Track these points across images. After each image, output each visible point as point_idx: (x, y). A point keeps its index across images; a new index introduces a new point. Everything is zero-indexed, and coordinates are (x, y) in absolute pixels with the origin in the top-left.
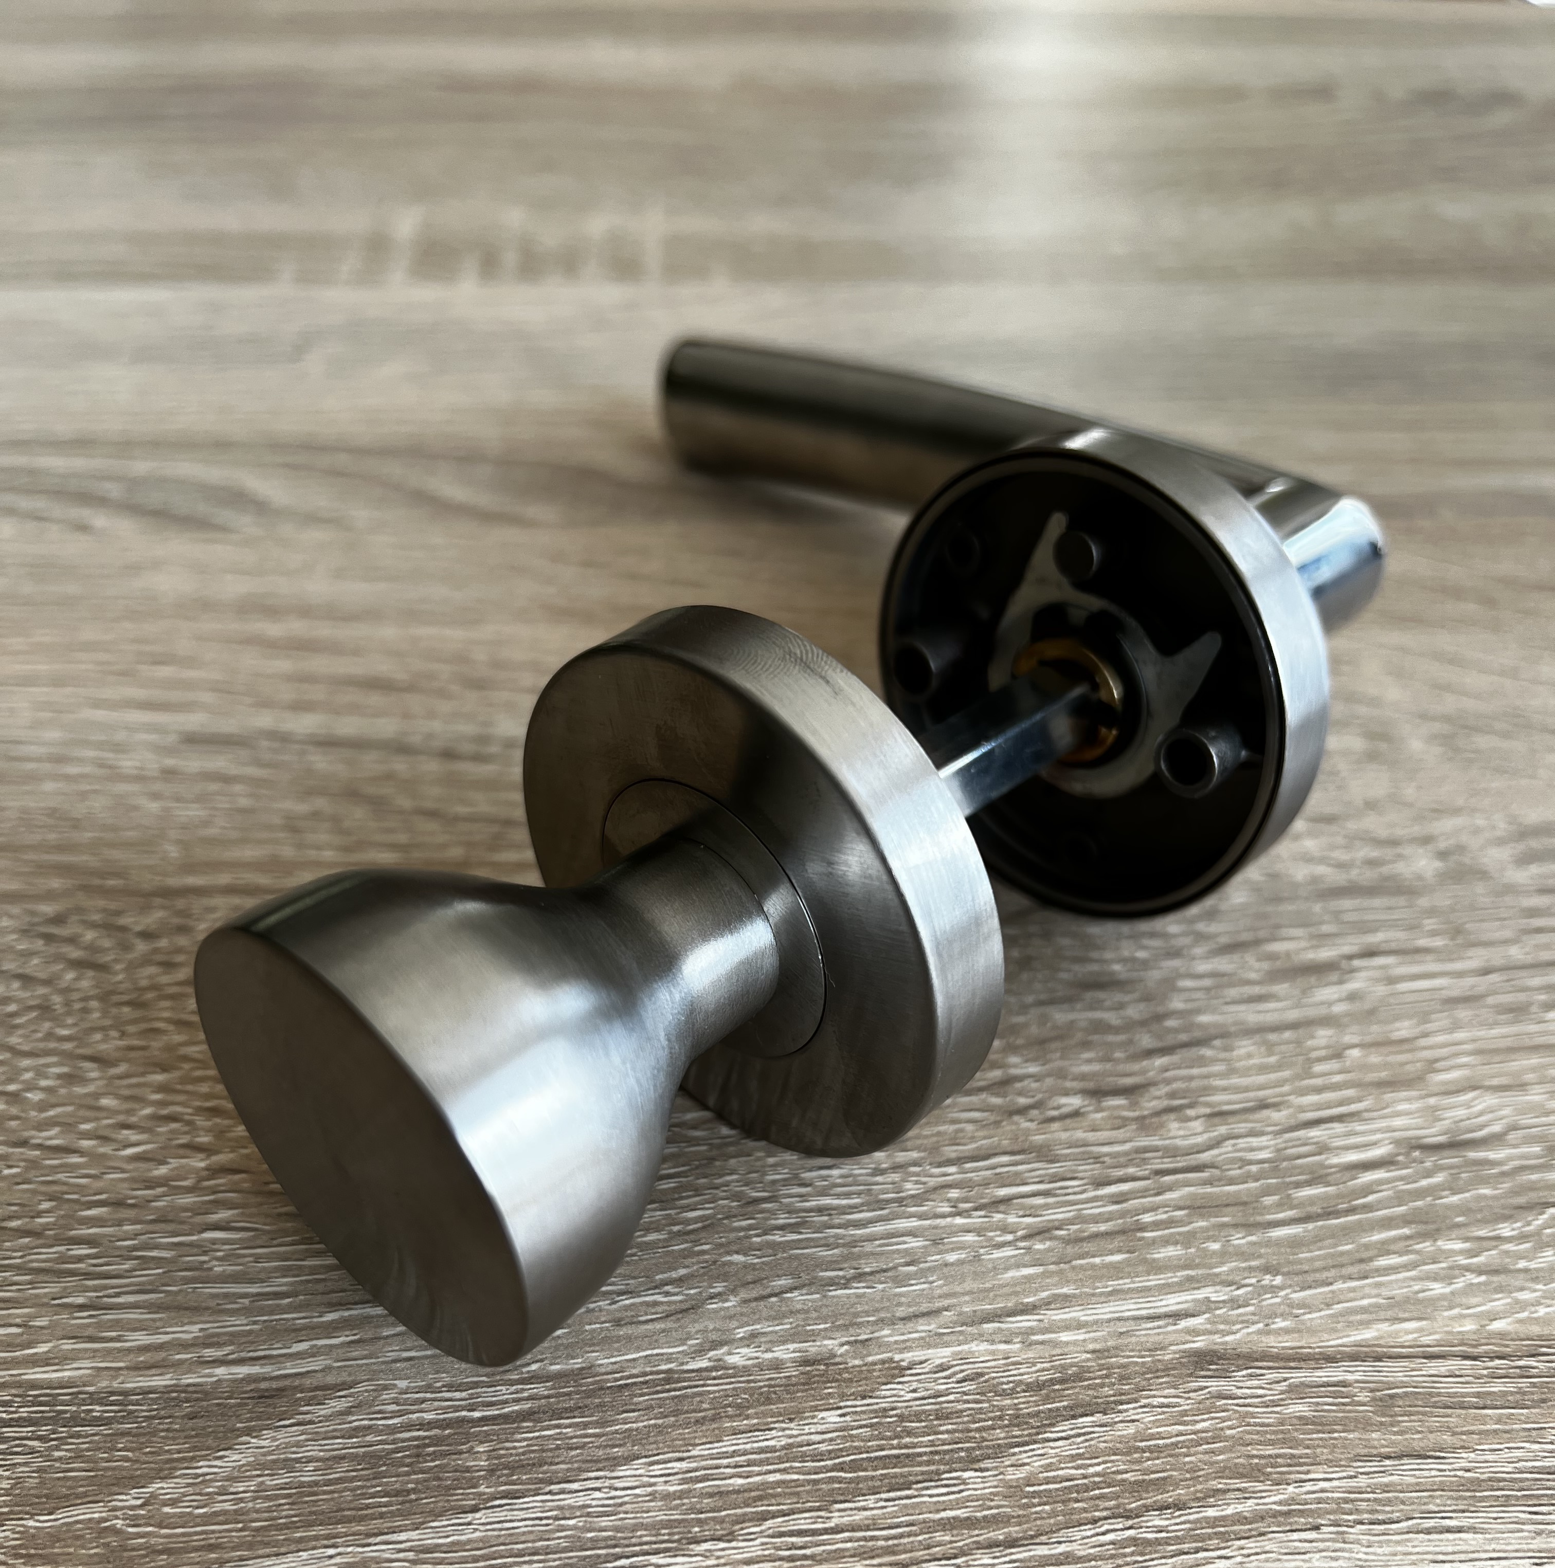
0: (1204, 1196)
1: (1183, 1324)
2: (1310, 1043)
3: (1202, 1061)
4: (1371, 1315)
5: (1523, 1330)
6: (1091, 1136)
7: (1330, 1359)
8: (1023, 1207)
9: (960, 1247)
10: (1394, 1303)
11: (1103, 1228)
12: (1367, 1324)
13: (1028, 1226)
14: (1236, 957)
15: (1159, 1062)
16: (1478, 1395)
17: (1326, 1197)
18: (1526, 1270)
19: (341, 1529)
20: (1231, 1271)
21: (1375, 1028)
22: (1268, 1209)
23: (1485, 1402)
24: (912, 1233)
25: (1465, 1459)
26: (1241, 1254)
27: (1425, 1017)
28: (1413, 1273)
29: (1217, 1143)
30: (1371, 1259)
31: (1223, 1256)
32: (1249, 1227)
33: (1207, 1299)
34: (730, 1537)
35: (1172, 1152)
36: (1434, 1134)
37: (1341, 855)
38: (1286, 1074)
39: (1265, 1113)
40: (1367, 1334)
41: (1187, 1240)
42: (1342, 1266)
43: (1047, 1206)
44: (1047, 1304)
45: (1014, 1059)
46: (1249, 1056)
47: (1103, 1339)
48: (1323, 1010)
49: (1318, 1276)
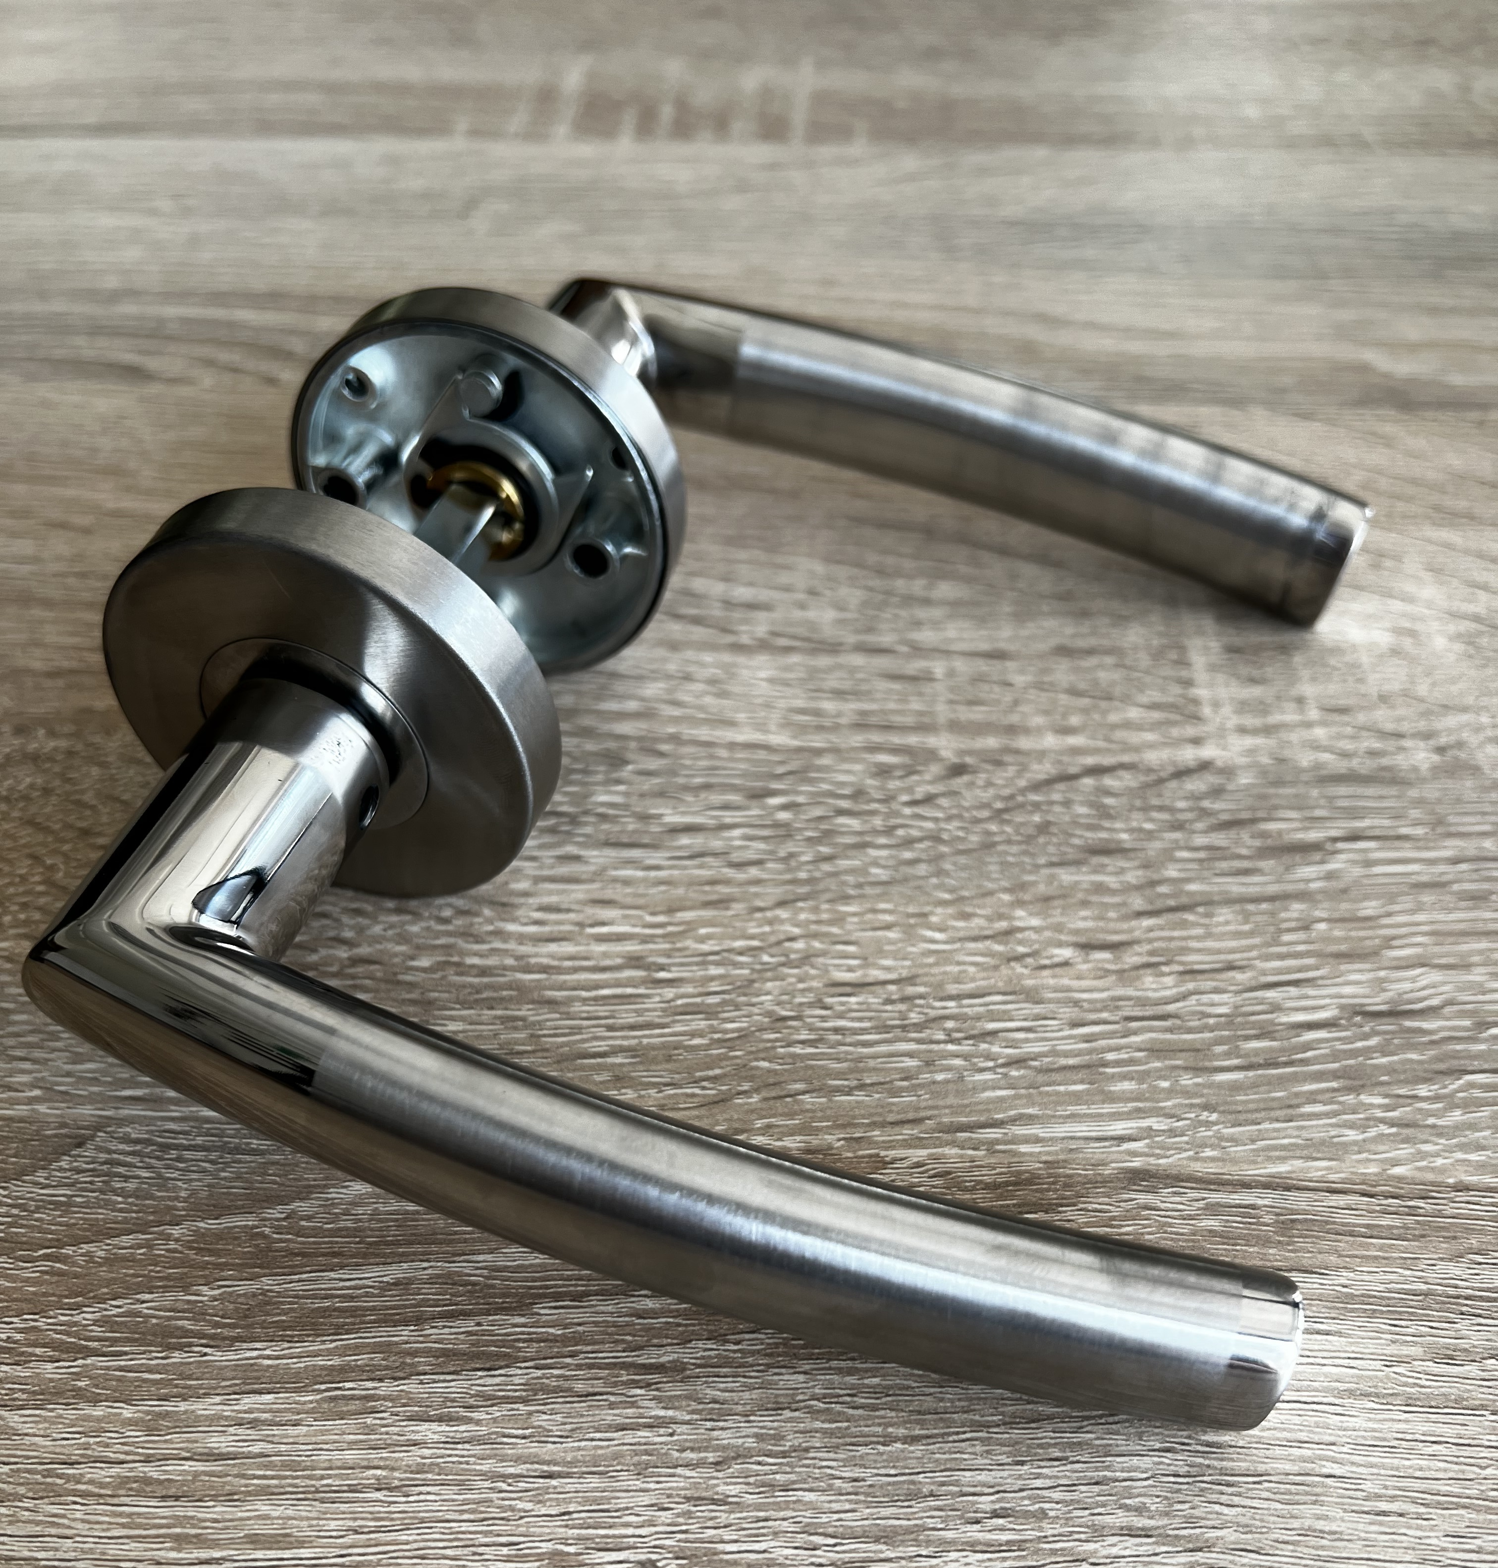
0: (1162, 1042)
1: (1126, 1146)
2: (1283, 915)
3: (1184, 925)
4: (1289, 1152)
5: (1419, 1175)
6: (1075, 984)
7: (1246, 1185)
8: (1006, 1040)
9: (948, 1069)
10: (1310, 1144)
11: (1071, 1061)
12: (1283, 1159)
13: (1008, 1056)
14: (1233, 833)
15: (1147, 922)
16: (1367, 1226)
17: (1271, 1050)
18: (1434, 1126)
19: (434, 1248)
20: (1175, 1106)
21: (1344, 906)
22: (1217, 1057)
23: (1373, 1232)
24: (910, 1055)
25: (1345, 1277)
26: (1186, 1093)
27: (1392, 898)
28: (1334, 1120)
29: (1184, 997)
30: (1298, 1106)
31: (1170, 1093)
32: (1197, 1070)
33: (1151, 1128)
35: (1142, 1002)
36: (1378, 1003)
37: (1347, 745)
38: (1257, 941)
39: (1231, 974)
40: (1282, 1168)
41: (1142, 1077)
42: (1272, 1109)
43: (1027, 1040)
44: (1013, 1121)
45: (1020, 913)
46: (1227, 923)
47: (1056, 1153)
48: (1302, 886)
49: (1249, 1116)
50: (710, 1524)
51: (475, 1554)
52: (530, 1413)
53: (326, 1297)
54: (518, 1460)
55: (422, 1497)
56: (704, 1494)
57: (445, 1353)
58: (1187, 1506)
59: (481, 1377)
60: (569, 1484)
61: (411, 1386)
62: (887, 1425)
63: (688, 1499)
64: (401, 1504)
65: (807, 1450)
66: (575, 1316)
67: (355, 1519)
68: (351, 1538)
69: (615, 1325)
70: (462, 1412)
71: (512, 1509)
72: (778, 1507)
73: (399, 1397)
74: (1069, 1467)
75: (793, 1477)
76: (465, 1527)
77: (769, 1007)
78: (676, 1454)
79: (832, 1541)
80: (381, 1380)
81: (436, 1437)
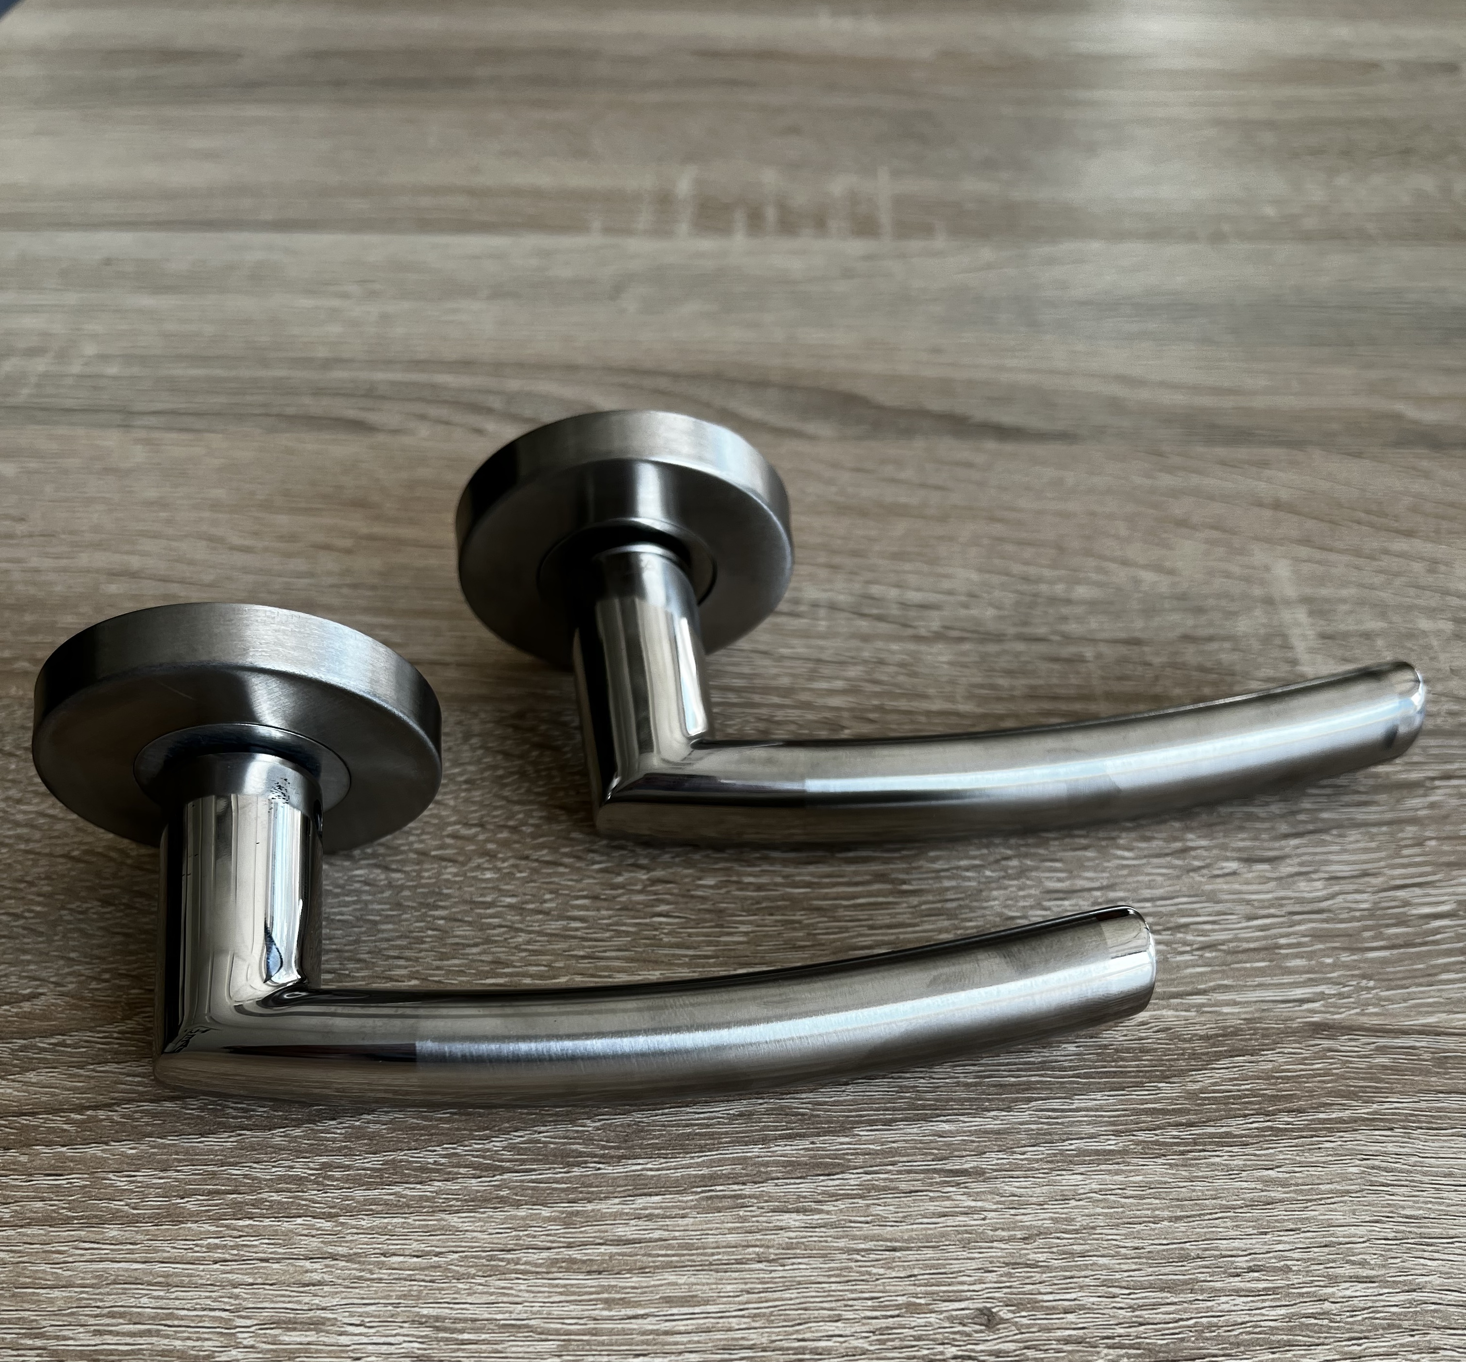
0: (1321, 929)
1: (1306, 1006)
2: (1400, 835)
3: (1323, 843)
4: (1434, 1008)
6: (1245, 888)
7: (1405, 1032)
8: (1196, 930)
10: (1450, 1001)
11: (1252, 945)
12: (1431, 1013)
13: (1200, 942)
15: (1294, 842)
17: (1408, 934)
20: (1339, 977)
21: (1448, 828)
22: (1365, 940)
26: (1346, 966)
29: (1333, 896)
30: (1436, 975)
31: (1335, 966)
32: (1352, 950)
33: (1323, 993)
34: (1009, 1109)
35: (1301, 901)
38: (1383, 854)
39: (1367, 879)
40: (1431, 1019)
41: (1310, 955)
42: (1416, 977)
43: (1214, 931)
44: (1214, 989)
45: (1190, 836)
46: (1357, 841)
47: (1251, 1012)
48: (1411, 814)
49: (1399, 983)
50: (1027, 1281)
51: (846, 1306)
52: (868, 1206)
53: (687, 1126)
54: (866, 1238)
55: (795, 1267)
56: (1018, 1261)
57: (790, 1163)
58: (1399, 1260)
59: (823, 1181)
60: (911, 1255)
61: (769, 1188)
62: (1154, 1210)
63: (1007, 1264)
64: (779, 1272)
65: (1094, 1228)
66: (888, 1135)
67: (746, 1283)
68: (745, 1297)
69: (921, 1142)
70: (814, 1206)
71: (869, 1273)
72: (1079, 1268)
73: (761, 1196)
74: (1302, 1235)
75: (1087, 1247)
76: (834, 1287)
77: (999, 909)
78: (991, 1233)
79: (1127, 1291)
80: (744, 1184)
81: (797, 1224)
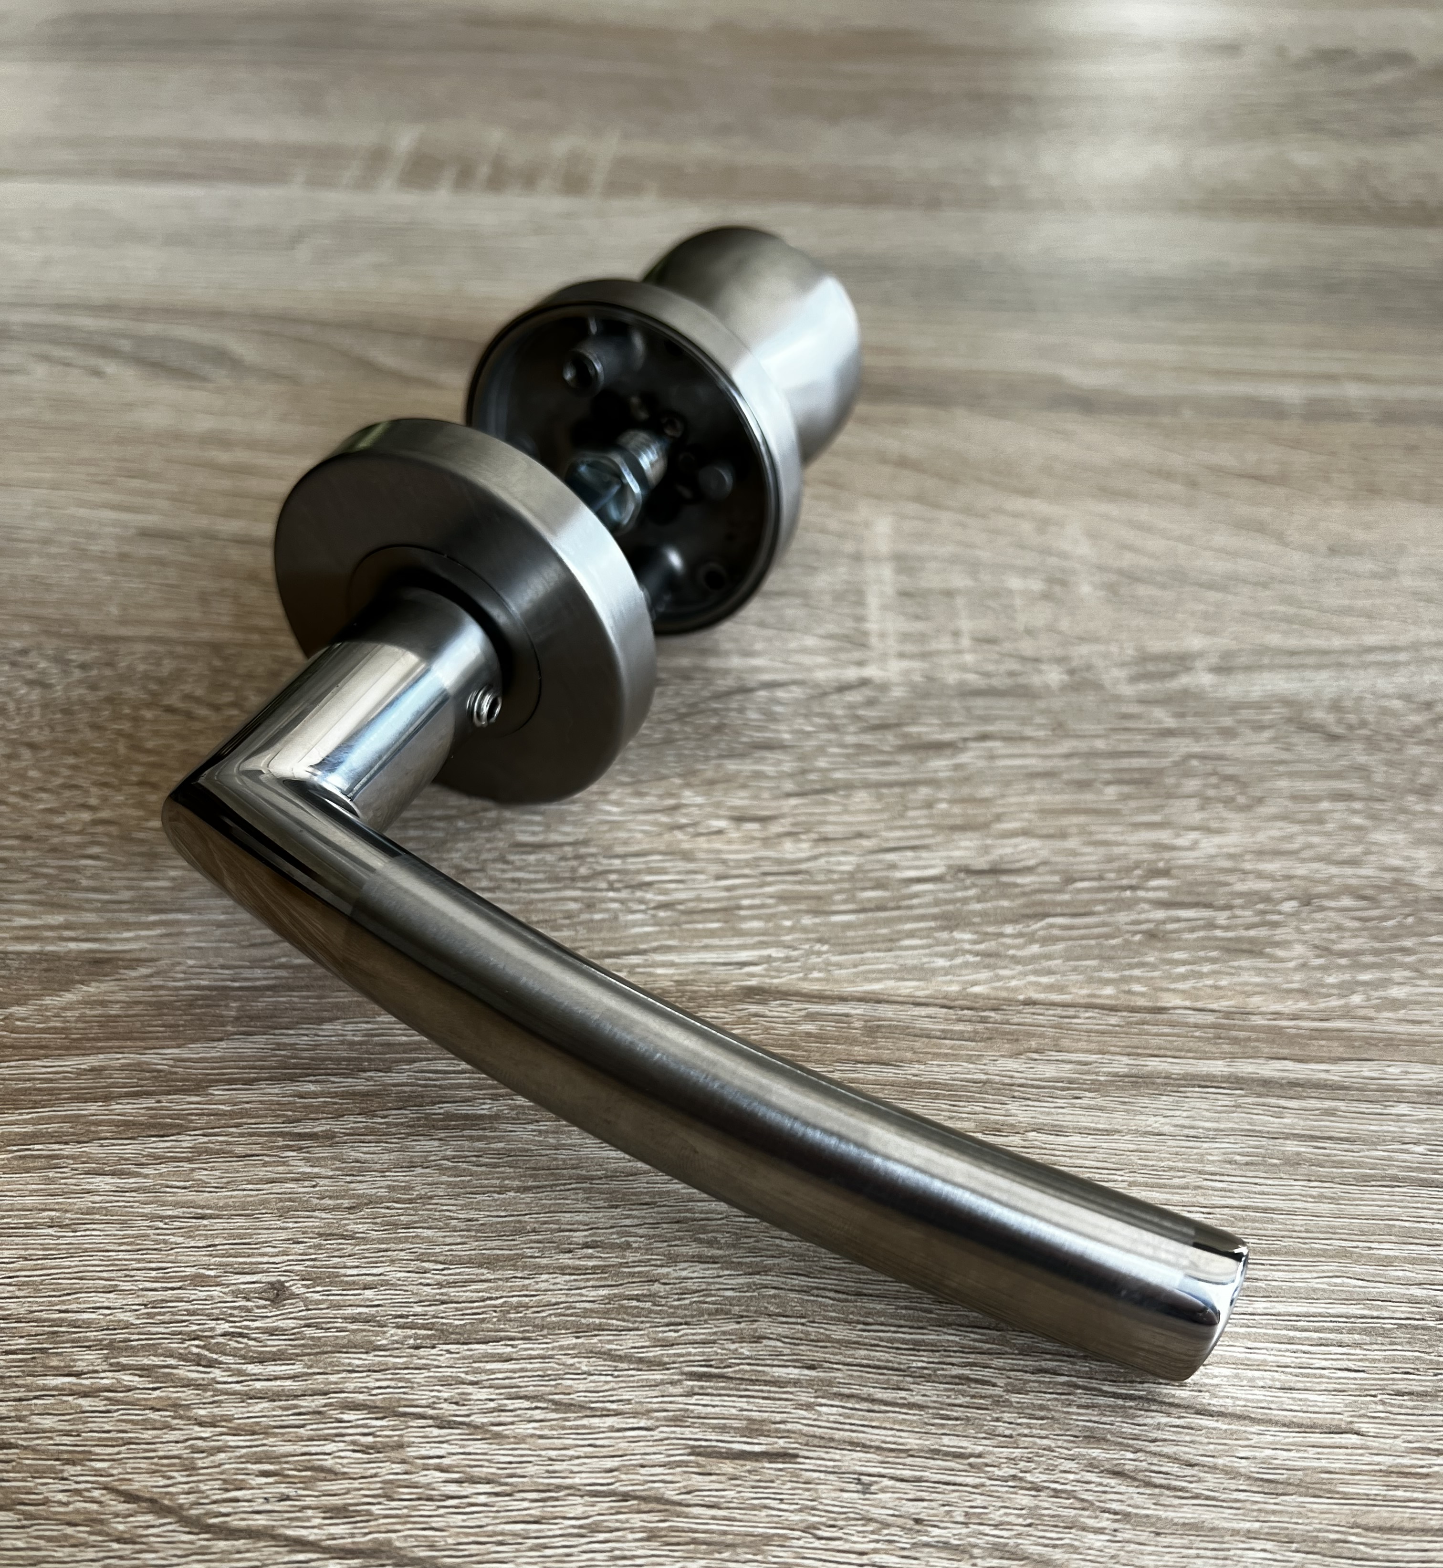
0: (791, 891)
1: (746, 970)
2: (911, 797)
3: (826, 803)
4: (885, 974)
5: (993, 994)
6: (725, 847)
7: (843, 999)
8: (659, 889)
9: (607, 910)
10: (904, 968)
11: (712, 906)
12: (878, 980)
13: (658, 901)
14: (879, 734)
15: (793, 801)
16: (943, 1031)
17: (882, 898)
18: (1013, 957)
19: (129, 1043)
20: (793, 940)
21: (965, 790)
22: (834, 903)
23: (946, 1035)
24: (575, 899)
25: (917, 1068)
26: (805, 930)
27: (1008, 784)
28: (927, 951)
29: (815, 858)
30: (899, 940)
31: (791, 930)
32: (816, 913)
33: (770, 956)
34: (388, 1070)
35: (779, 862)
36: (982, 863)
37: (991, 667)
38: (885, 816)
39: (859, 841)
40: (876, 987)
41: (769, 918)
42: (875, 942)
43: (677, 890)
45: (687, 793)
46: (863, 802)
47: (687, 974)
48: (931, 775)
49: (856, 948)
50: (336, 1254)
51: (126, 1276)
52: (193, 1170)
53: (29, 1080)
54: (177, 1205)
55: (88, 1233)
56: (335, 1231)
57: (126, 1124)
58: (752, 1240)
59: (154, 1142)
60: (218, 1224)
61: (92, 1149)
62: (504, 1179)
63: (320, 1235)
64: (69, 1238)
65: (431, 1198)
66: (244, 1096)
67: (26, 1249)
68: (22, 1263)
69: (278, 1103)
70: (134, 1168)
71: (165, 1242)
72: (399, 1241)
73: (79, 1157)
74: (656, 1210)
75: (416, 1218)
76: (121, 1255)
77: (456, 861)
78: (316, 1201)
79: (441, 1267)
80: (66, 1143)
81: (108, 1187)
